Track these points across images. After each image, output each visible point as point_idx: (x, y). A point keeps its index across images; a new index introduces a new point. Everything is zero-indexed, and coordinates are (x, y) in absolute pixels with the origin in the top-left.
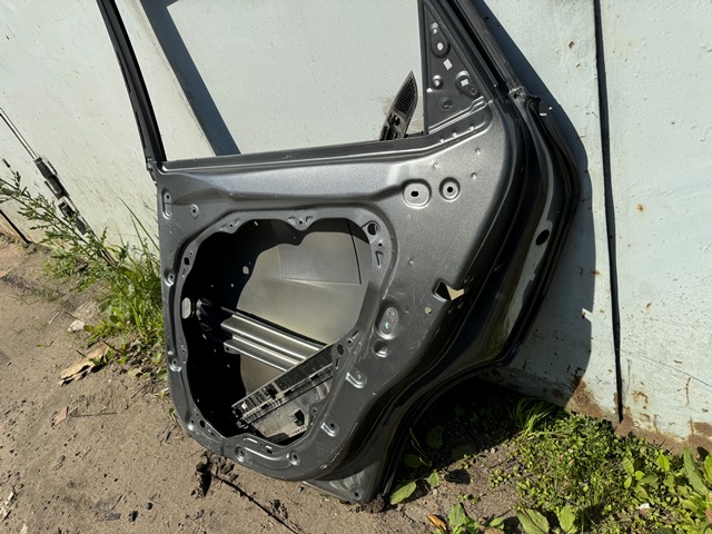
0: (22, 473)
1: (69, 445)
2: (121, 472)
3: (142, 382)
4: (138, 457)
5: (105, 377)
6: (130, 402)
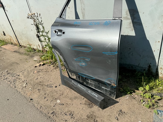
0: (28, 80)
1: (38, 76)
2: (52, 80)
3: (54, 67)
4: (55, 78)
5: (45, 66)
6: (52, 70)
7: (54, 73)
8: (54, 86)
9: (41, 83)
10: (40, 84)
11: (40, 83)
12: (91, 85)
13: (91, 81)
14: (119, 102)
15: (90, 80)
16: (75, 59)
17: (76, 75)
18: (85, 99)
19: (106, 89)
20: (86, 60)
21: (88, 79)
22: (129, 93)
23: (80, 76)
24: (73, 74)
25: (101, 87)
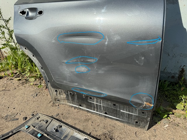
5: (3, 81)
6: (16, 87)
7: (21, 92)
8: (21, 117)
12: (97, 108)
13: (97, 102)
15: (95, 99)
16: (65, 61)
17: (67, 92)
19: (129, 114)
21: (91, 98)
22: (166, 116)
23: (75, 93)
24: (59, 91)
25: (119, 111)
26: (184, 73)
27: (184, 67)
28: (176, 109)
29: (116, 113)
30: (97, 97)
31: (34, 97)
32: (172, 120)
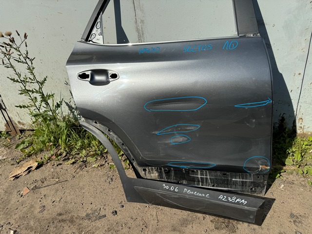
0: (12, 222)
1: (44, 201)
2: (92, 200)
3: (76, 165)
4: (98, 192)
5: (48, 169)
6: (74, 174)
7: (86, 179)
8: (108, 212)
9: (64, 217)
10: (63, 221)
11: (60, 218)
12: (202, 182)
13: (202, 174)
14: (275, 199)
15: (199, 172)
16: (157, 133)
17: (161, 169)
18: (209, 218)
19: (242, 182)
20: (188, 128)
21: (193, 171)
22: (279, 175)
23: (172, 169)
24: (149, 169)
25: (231, 180)
26: (284, 122)
27: (284, 115)
28: (285, 165)
29: (226, 183)
30: (202, 170)
31: (110, 184)
32: (285, 179)
